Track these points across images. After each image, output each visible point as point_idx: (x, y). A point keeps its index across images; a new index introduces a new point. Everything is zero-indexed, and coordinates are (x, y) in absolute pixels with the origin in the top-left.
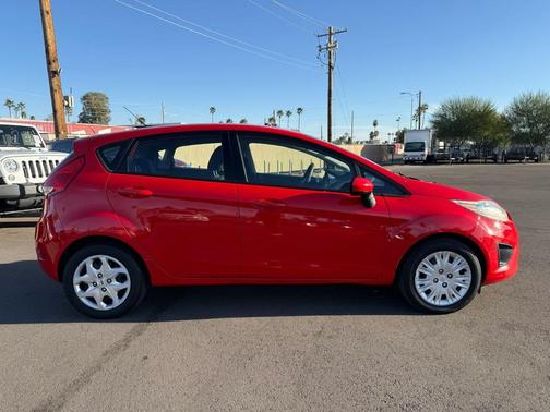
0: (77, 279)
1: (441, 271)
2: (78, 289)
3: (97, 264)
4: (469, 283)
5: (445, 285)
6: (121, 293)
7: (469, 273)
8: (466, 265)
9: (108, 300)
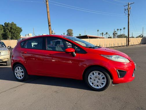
0: (15, 72)
1: (96, 77)
2: (16, 74)
3: (18, 69)
4: (106, 82)
5: (98, 82)
6: (23, 76)
7: (105, 79)
8: (104, 76)
9: (20, 77)
